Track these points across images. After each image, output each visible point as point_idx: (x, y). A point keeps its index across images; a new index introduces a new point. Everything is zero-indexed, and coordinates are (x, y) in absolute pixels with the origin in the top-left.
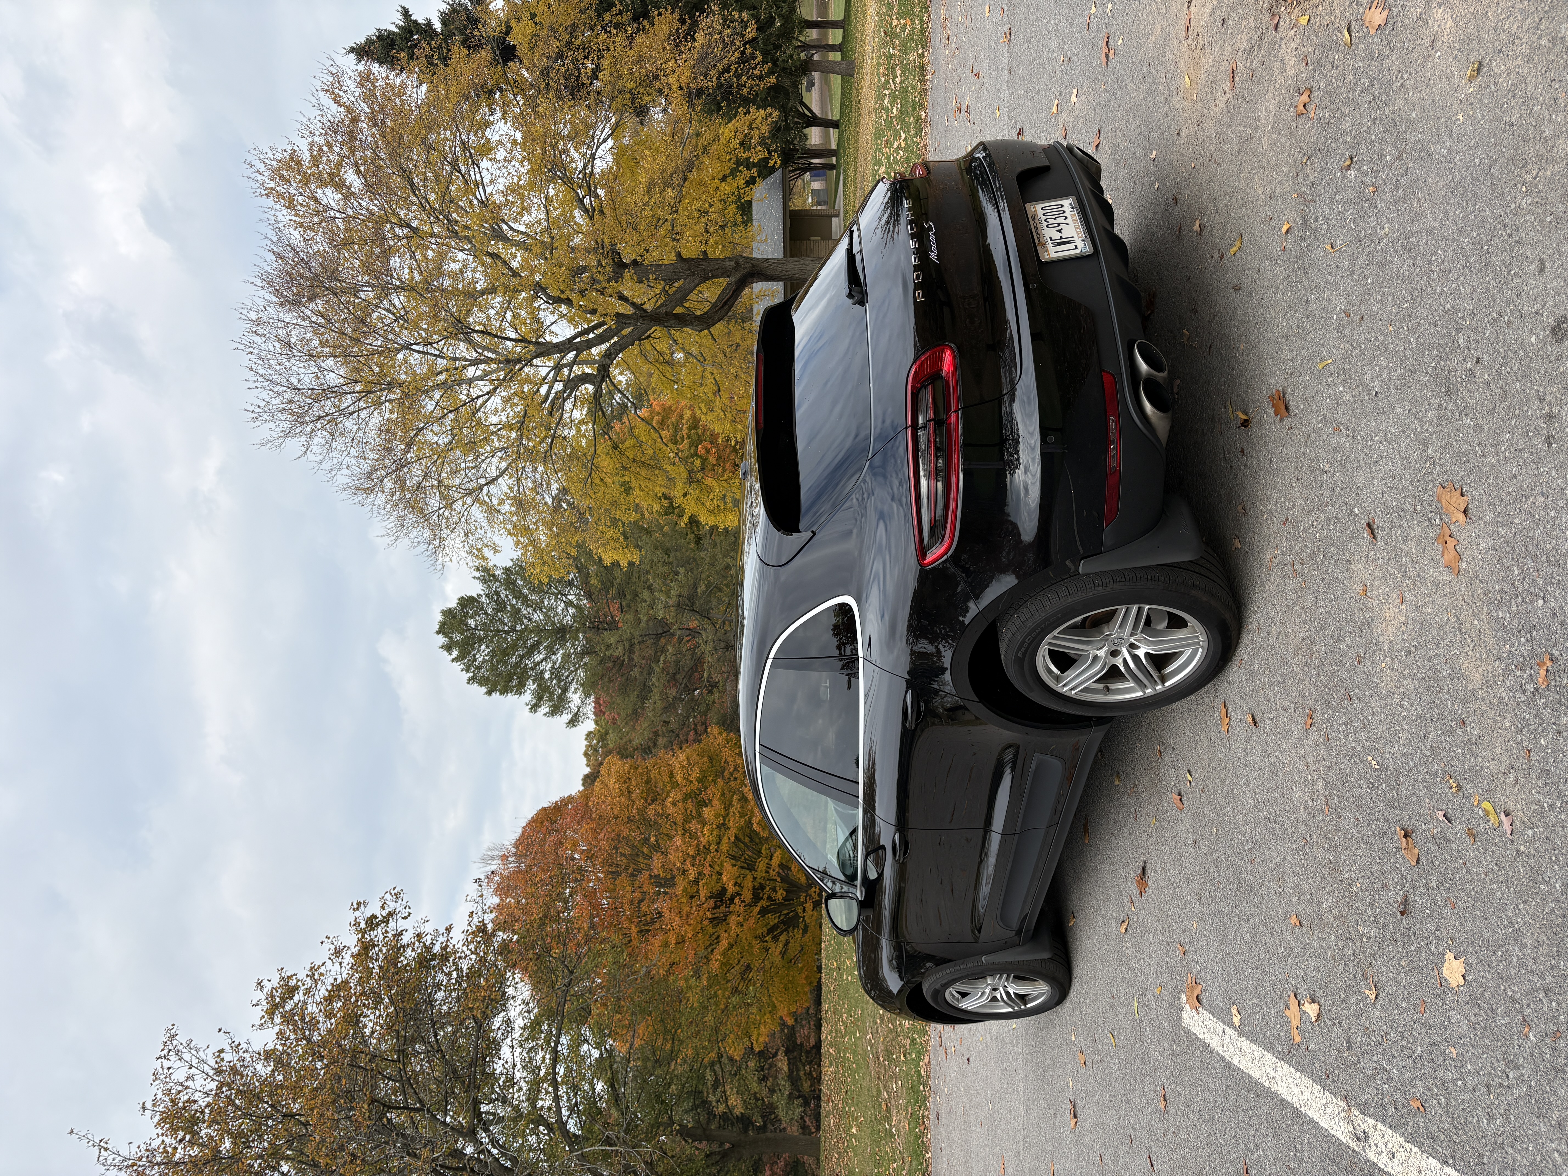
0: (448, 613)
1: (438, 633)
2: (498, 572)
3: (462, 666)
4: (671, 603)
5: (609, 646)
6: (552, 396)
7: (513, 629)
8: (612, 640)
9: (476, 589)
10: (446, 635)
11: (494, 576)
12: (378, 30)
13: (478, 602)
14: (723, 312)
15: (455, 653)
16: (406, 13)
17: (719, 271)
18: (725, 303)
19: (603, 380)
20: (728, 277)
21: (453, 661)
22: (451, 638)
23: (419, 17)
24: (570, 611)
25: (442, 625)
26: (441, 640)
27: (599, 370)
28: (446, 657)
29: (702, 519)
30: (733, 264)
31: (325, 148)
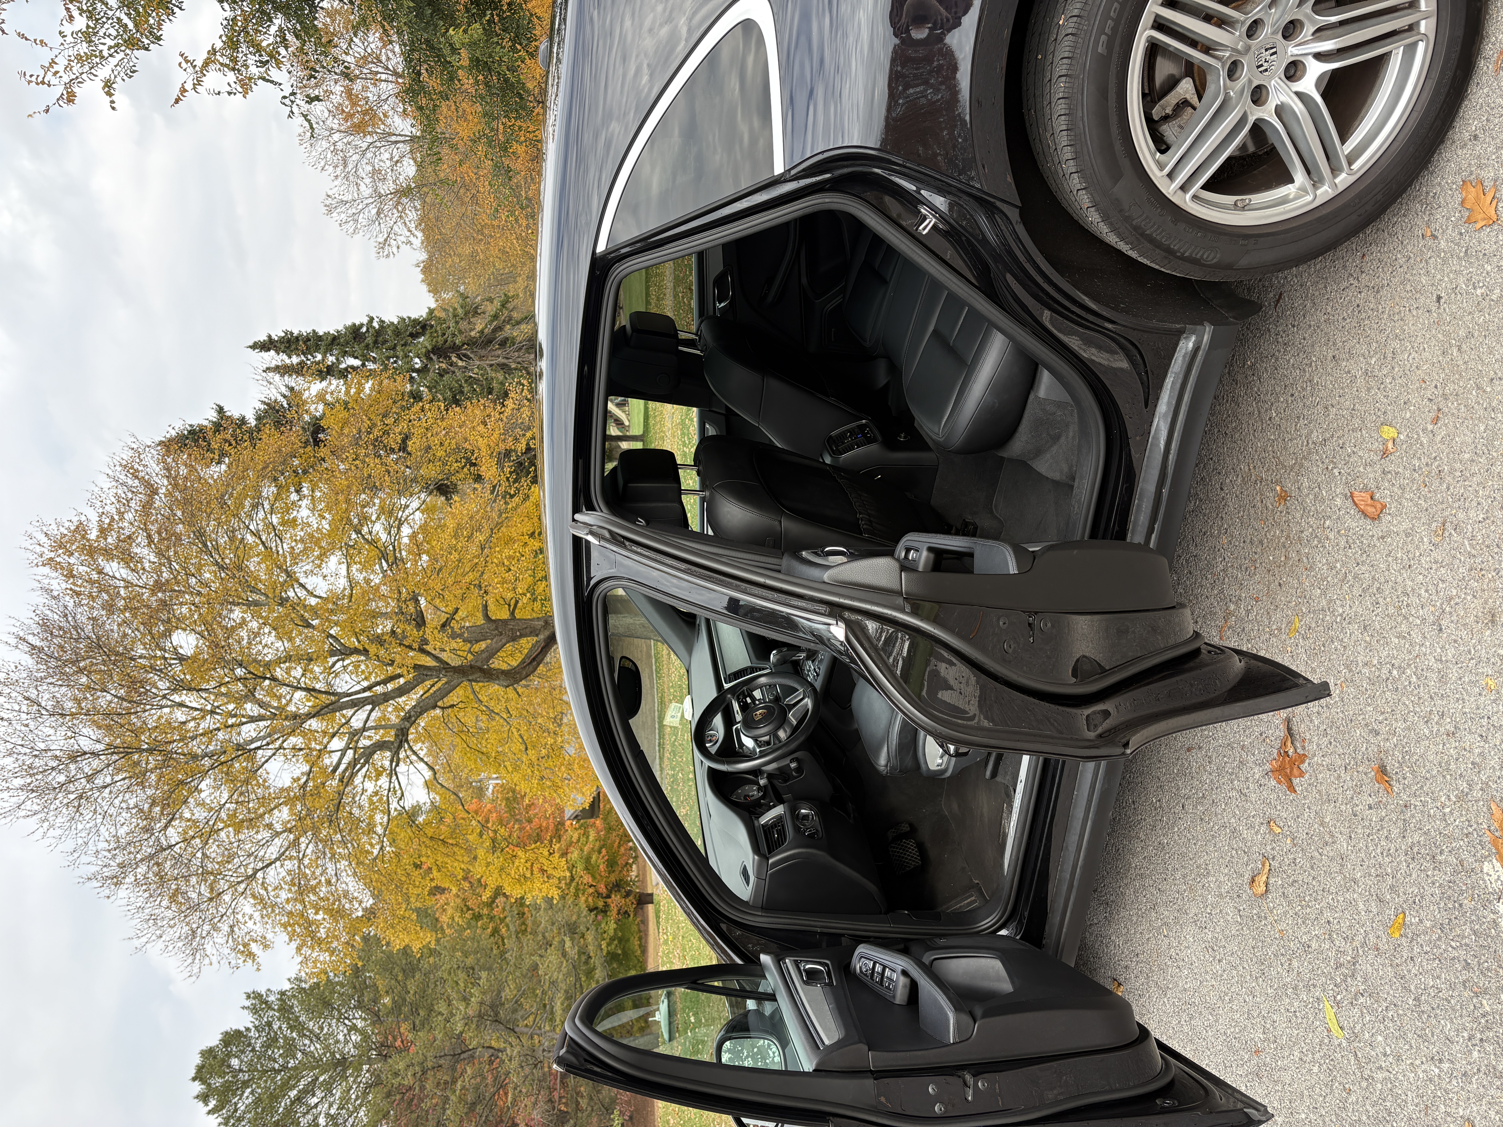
0: (208, 1054)
1: (194, 1079)
2: (272, 998)
3: (220, 1120)
4: (470, 1012)
5: (396, 1074)
6: (342, 767)
7: (284, 1068)
8: (401, 1066)
9: (244, 1021)
10: (203, 1081)
11: (266, 1002)
12: (191, 426)
13: (246, 1037)
14: (531, 668)
15: (212, 1103)
16: (220, 410)
17: (528, 631)
18: (534, 659)
19: (400, 746)
20: (537, 635)
21: (209, 1113)
22: (209, 1085)
23: (234, 411)
24: (353, 1037)
25: (200, 1069)
26: (198, 1087)
27: (397, 735)
28: (202, 1109)
29: (507, 890)
30: (542, 623)
31: (116, 517)
